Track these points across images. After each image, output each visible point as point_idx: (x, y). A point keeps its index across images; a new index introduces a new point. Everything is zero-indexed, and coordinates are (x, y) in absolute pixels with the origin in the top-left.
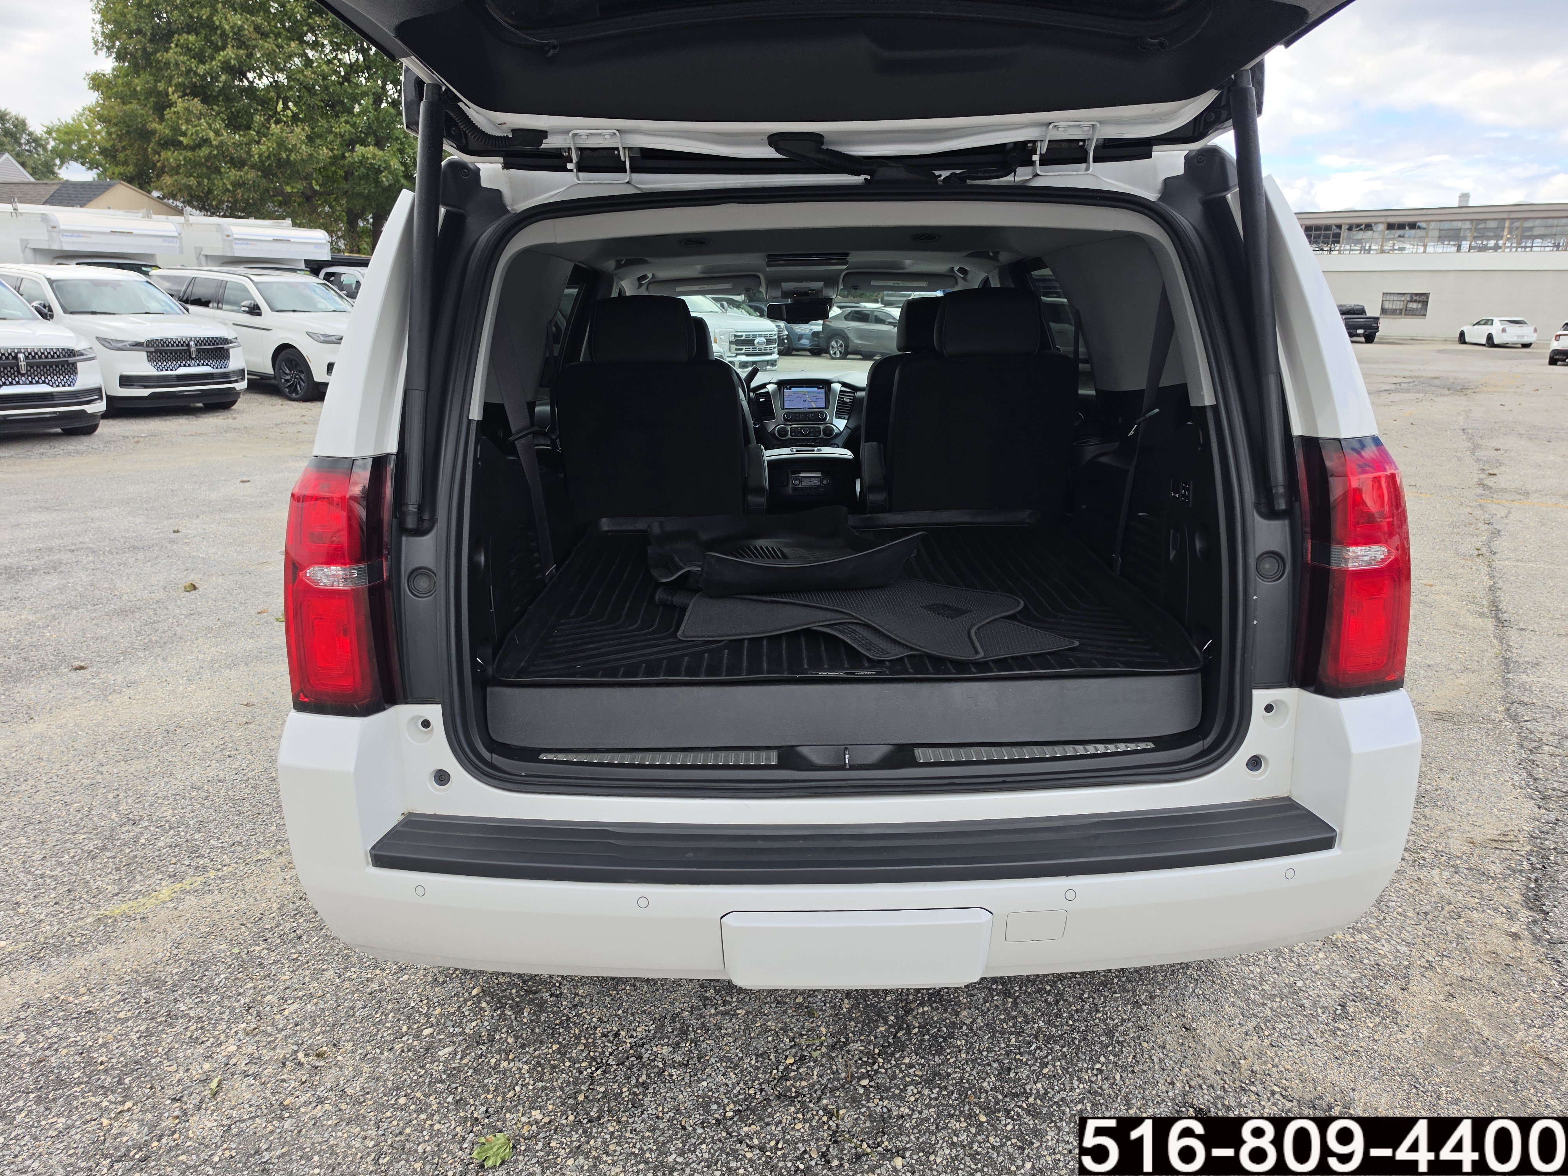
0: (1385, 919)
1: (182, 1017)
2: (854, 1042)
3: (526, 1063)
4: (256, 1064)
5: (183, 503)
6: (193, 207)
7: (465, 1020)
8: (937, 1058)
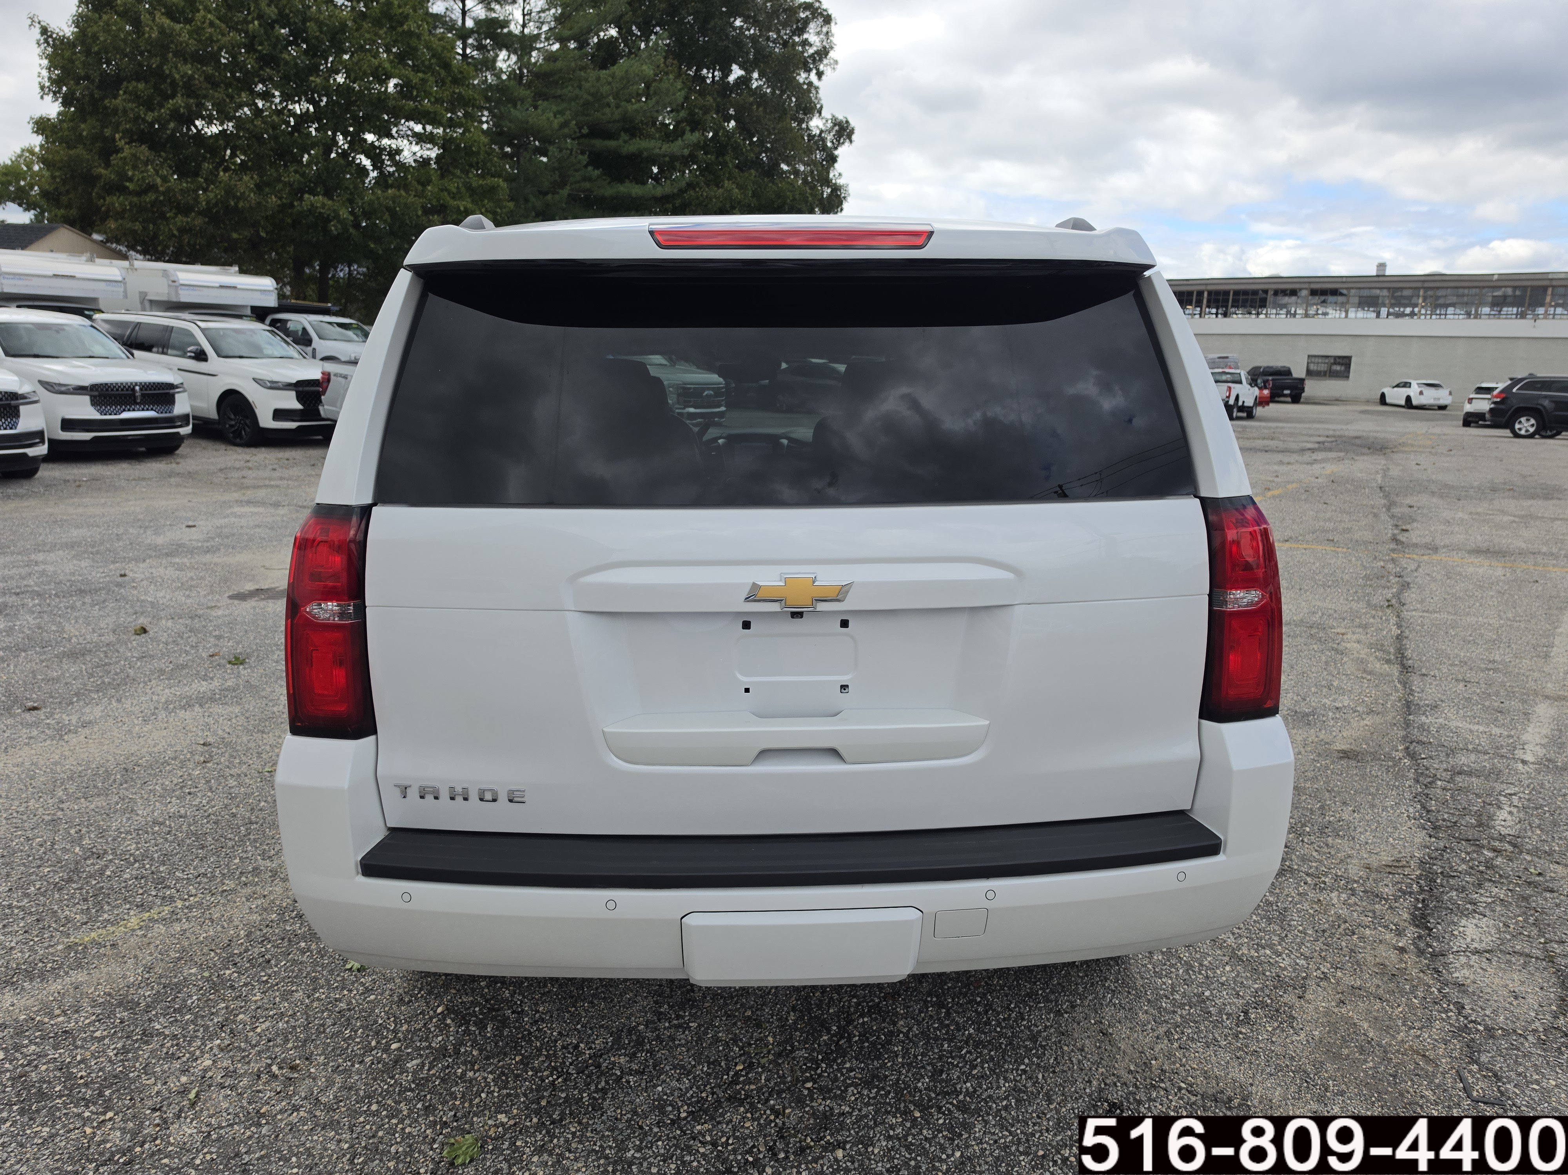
0: (1286, 936)
1: (157, 1036)
2: (799, 1049)
3: (491, 1073)
4: (231, 1077)
5: (129, 547)
6: (137, 252)
7: (431, 1036)
8: (875, 1063)
